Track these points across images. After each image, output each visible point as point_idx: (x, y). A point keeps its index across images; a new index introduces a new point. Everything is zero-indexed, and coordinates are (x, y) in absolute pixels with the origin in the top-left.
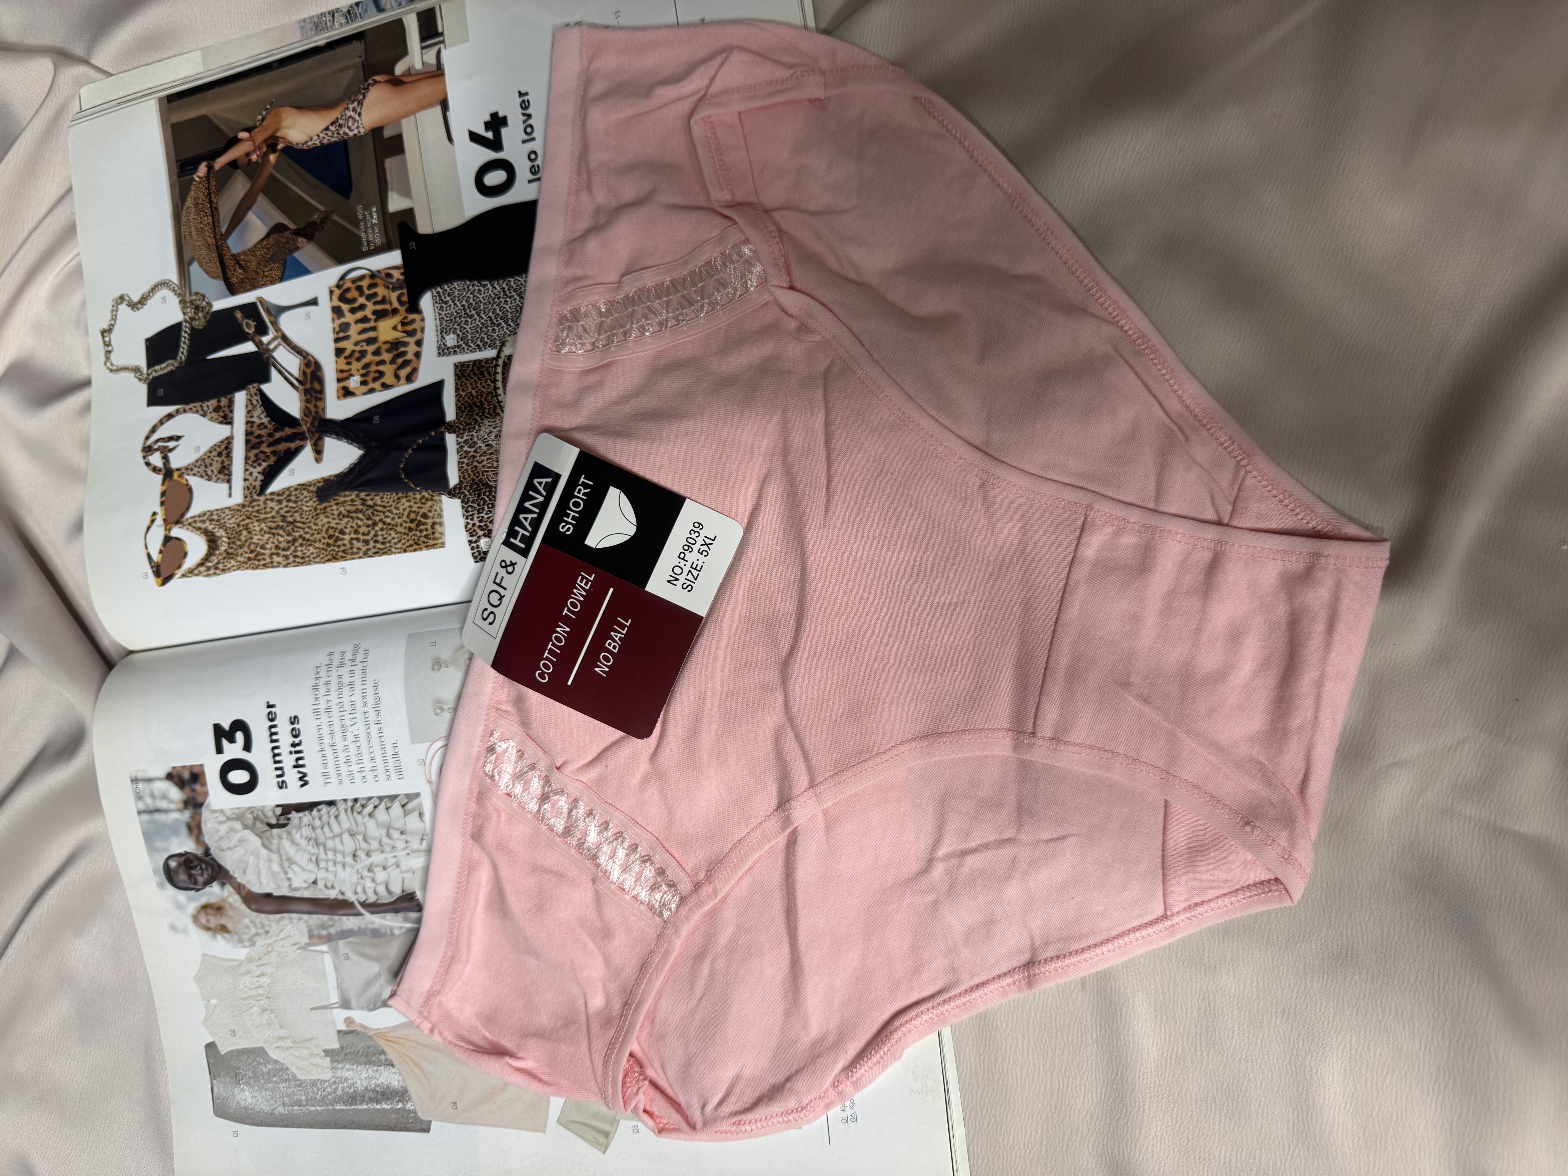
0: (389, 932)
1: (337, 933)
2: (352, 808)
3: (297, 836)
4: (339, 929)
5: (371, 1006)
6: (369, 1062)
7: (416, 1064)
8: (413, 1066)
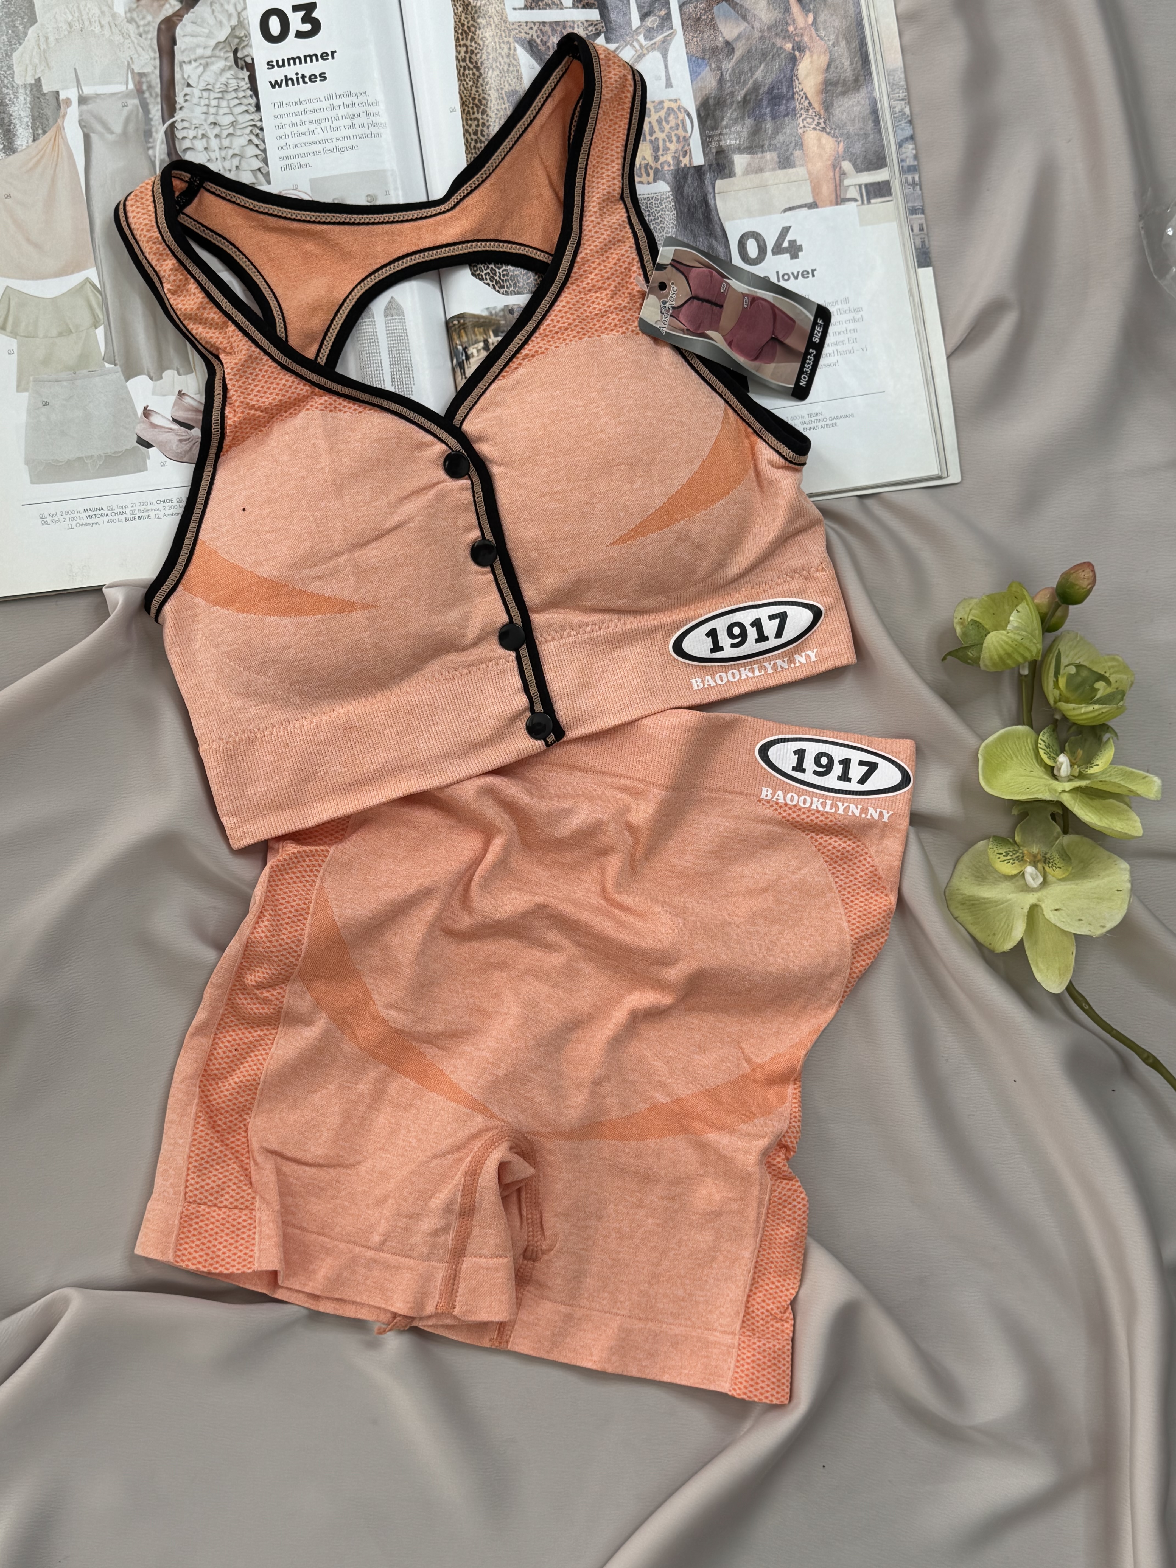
0: (150, 145)
2: (255, 126)
3: (228, 74)
5: (83, 124)
6: (34, 119)
7: (38, 162)
8: (35, 159)
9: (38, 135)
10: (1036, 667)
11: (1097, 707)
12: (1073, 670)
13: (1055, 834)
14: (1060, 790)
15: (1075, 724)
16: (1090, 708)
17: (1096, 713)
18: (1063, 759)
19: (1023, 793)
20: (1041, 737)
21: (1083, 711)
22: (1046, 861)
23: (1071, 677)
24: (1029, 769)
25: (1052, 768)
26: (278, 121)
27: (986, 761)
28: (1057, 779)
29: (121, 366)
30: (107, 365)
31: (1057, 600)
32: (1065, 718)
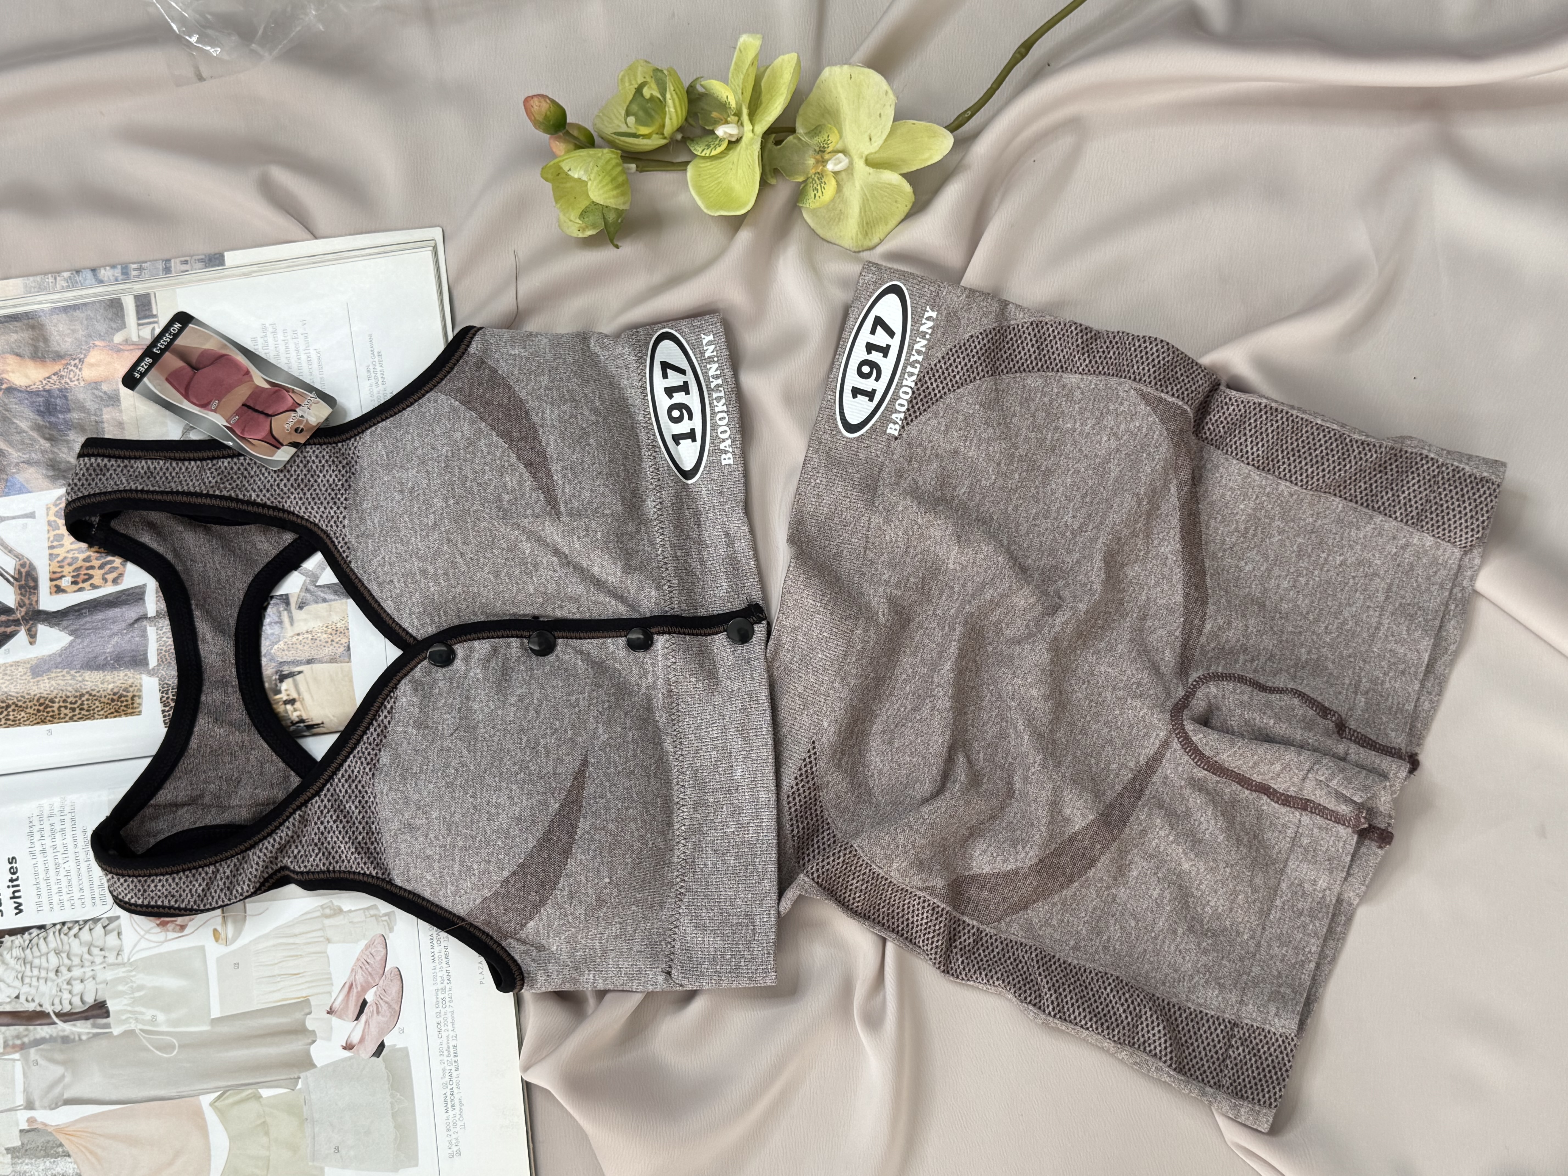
0: (77, 1038)
1: (30, 1041)
2: (60, 931)
3: (7, 956)
4: (32, 1039)
5: (53, 1106)
6: (47, 1156)
7: (91, 1152)
8: (88, 1155)
9: (63, 1152)
10: (629, 156)
11: (668, 96)
12: (631, 120)
13: (795, 141)
14: (750, 135)
15: (686, 119)
16: (670, 102)
17: (675, 96)
18: (721, 131)
19: (754, 171)
20: (698, 153)
21: (672, 110)
22: (822, 151)
23: (639, 122)
24: (730, 166)
25: (730, 142)
26: (56, 907)
27: (721, 208)
28: (741, 138)
29: (301, 1072)
30: (300, 1086)
31: (561, 134)
32: (680, 129)
